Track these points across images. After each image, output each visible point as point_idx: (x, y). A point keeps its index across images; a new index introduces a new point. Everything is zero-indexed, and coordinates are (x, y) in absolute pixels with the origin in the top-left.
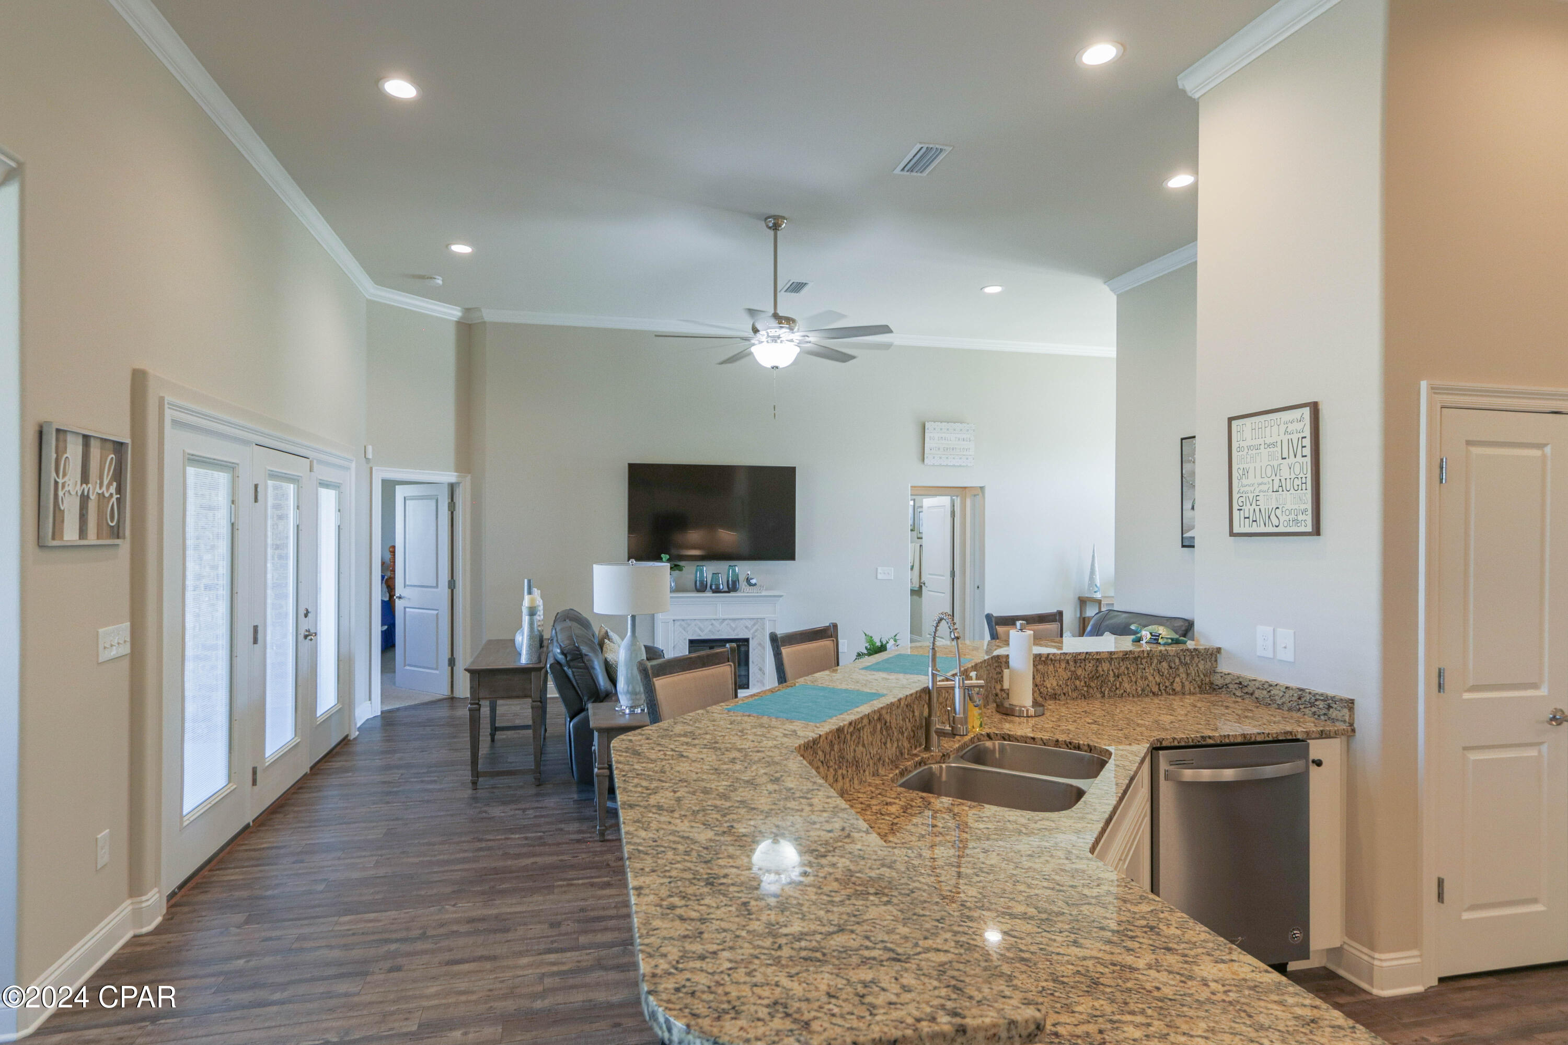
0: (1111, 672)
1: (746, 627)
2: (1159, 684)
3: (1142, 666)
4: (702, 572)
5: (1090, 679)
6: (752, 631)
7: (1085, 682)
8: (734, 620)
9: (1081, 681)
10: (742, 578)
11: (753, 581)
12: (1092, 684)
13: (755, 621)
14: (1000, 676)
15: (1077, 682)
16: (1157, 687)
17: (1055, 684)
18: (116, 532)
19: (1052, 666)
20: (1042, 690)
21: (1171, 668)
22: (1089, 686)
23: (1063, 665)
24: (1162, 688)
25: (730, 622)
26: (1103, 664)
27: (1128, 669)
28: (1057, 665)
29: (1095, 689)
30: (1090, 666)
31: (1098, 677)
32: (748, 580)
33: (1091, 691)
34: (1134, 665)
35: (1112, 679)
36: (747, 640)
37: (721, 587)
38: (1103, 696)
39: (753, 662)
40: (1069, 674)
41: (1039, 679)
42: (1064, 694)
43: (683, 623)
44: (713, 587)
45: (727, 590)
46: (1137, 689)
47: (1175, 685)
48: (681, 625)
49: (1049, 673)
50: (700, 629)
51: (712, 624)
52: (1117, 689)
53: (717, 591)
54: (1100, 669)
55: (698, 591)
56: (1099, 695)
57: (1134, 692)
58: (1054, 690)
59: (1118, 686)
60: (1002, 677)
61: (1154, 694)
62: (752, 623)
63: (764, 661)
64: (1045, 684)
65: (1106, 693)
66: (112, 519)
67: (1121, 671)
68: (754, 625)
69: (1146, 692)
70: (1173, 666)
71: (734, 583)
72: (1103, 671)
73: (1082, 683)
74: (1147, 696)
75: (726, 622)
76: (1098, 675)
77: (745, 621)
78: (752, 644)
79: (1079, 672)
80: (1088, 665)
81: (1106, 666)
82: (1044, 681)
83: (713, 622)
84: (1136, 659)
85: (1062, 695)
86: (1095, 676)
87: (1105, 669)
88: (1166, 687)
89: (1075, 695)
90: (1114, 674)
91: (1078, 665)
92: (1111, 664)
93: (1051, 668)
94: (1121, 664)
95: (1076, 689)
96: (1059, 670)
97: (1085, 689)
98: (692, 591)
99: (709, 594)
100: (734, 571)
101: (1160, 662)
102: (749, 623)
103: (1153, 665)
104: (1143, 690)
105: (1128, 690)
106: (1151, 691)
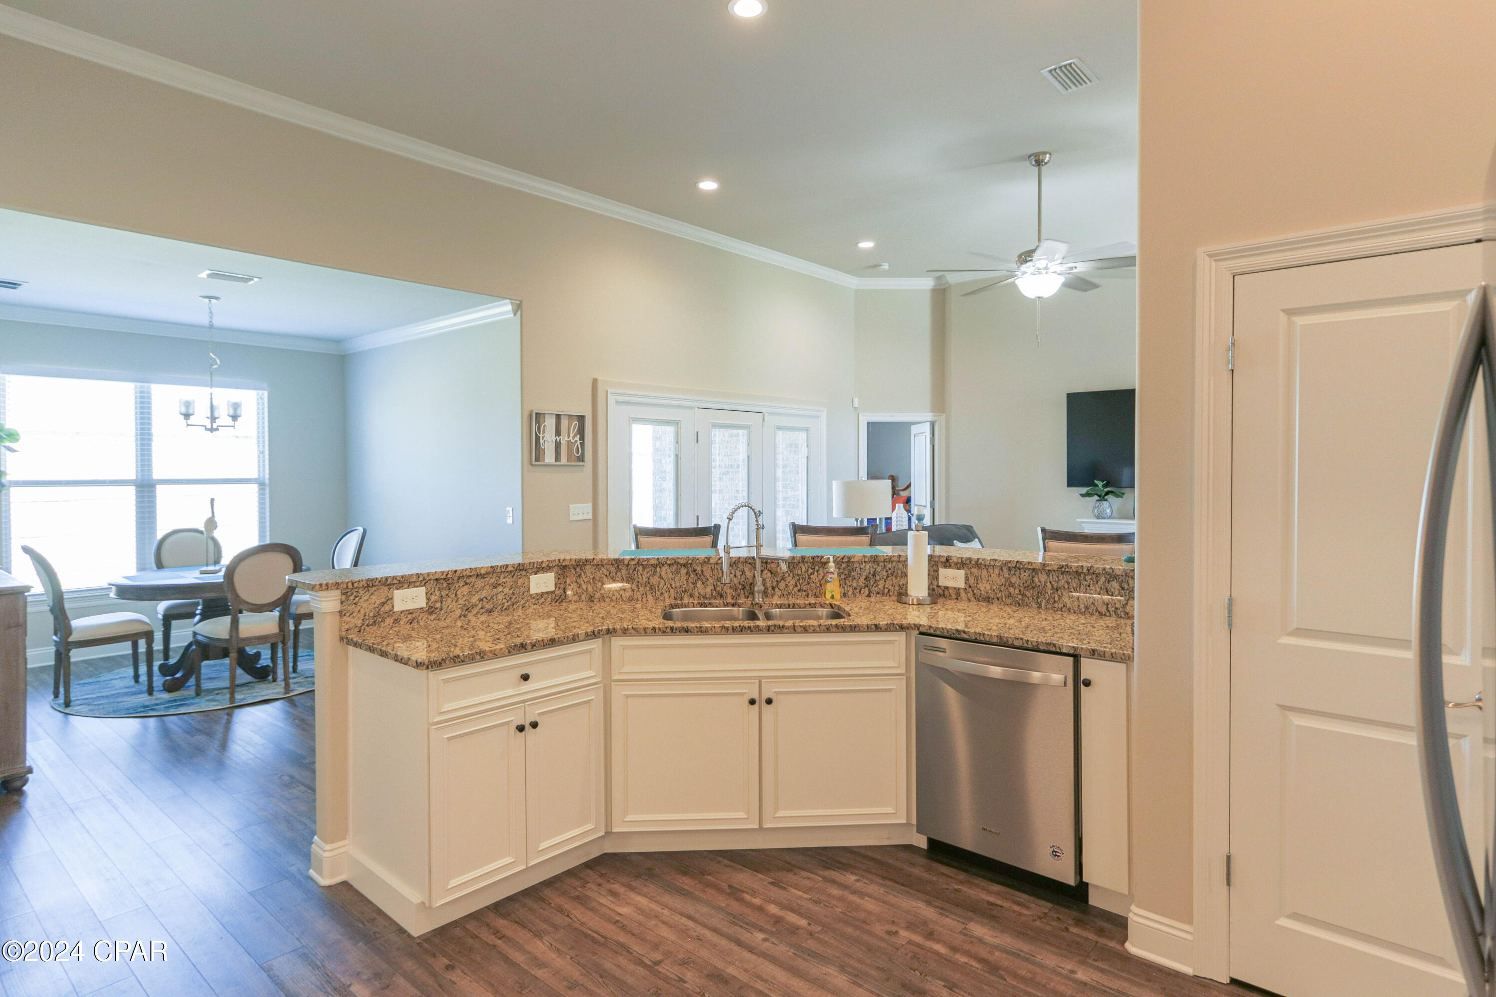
0: (1048, 584)
2: (1107, 605)
3: (1085, 583)
5: (1025, 587)
7: (1020, 591)
9: (1015, 589)
12: (1027, 593)
14: (936, 574)
15: (1012, 590)
16: (1105, 607)
17: (988, 588)
18: (581, 459)
19: (985, 570)
20: (975, 591)
21: (1123, 589)
22: (1023, 595)
23: (997, 571)
24: (1112, 609)
26: (1040, 575)
27: (1068, 583)
28: (991, 570)
29: (1031, 599)
30: (1025, 575)
31: (1033, 588)
33: (1027, 600)
34: (1076, 580)
35: (1050, 592)
38: (1040, 607)
40: (1003, 580)
41: (973, 581)
42: (998, 599)
46: (1079, 606)
47: (1127, 607)
49: (983, 576)
52: (1055, 602)
54: (1036, 579)
56: (1034, 605)
57: (1076, 609)
58: (987, 593)
59: (1056, 599)
60: (938, 575)
61: (1100, 614)
64: (978, 586)
65: (1043, 604)
66: (578, 452)
67: (1060, 584)
69: (1091, 610)
70: (1126, 587)
72: (1040, 581)
73: (1017, 591)
74: (1092, 614)
76: (1033, 585)
79: (1013, 580)
80: (1023, 574)
81: (1043, 577)
82: (977, 583)
84: (1078, 573)
85: (995, 599)
86: (1031, 586)
87: (1043, 580)
88: (1116, 609)
89: (1009, 601)
90: (1052, 586)
91: (1012, 572)
92: (1048, 576)
93: (984, 572)
94: (1061, 577)
95: (1010, 595)
96: (993, 575)
97: (1020, 597)
101: (1109, 581)
103: (1100, 583)
104: (1087, 608)
105: (1069, 605)
106: (1097, 610)
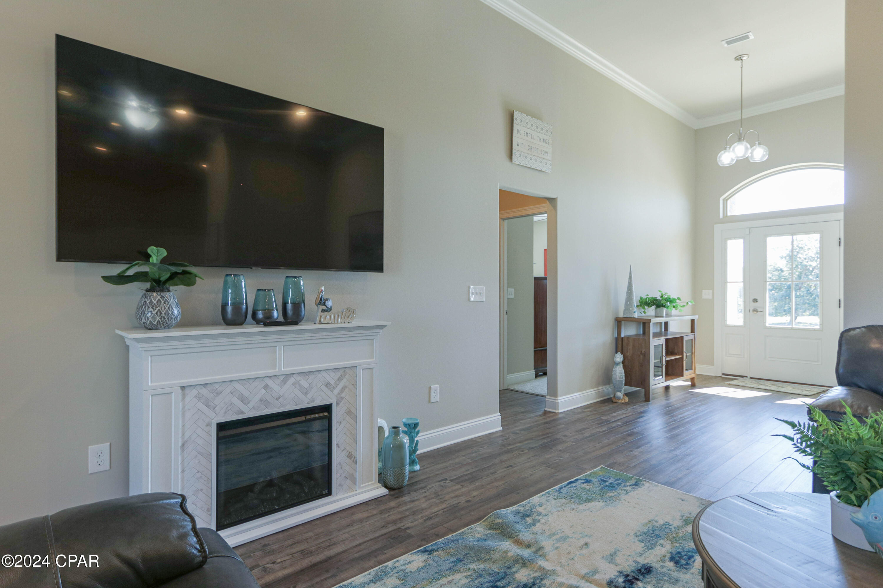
1: (327, 385)
4: (237, 288)
6: (336, 391)
8: (305, 374)
10: (310, 300)
11: (329, 304)
13: (341, 372)
25: (299, 378)
32: (321, 302)
36: (327, 408)
37: (275, 314)
39: (338, 445)
43: (204, 391)
44: (260, 315)
45: (281, 319)
48: (199, 397)
50: (244, 400)
51: (266, 387)
53: (269, 322)
55: (228, 322)
62: (338, 374)
63: (355, 441)
68: (340, 379)
71: (297, 306)
75: (292, 380)
77: (324, 374)
78: (337, 414)
83: (269, 382)
98: (214, 324)
99: (250, 329)
100: (297, 286)
102: (331, 378)
